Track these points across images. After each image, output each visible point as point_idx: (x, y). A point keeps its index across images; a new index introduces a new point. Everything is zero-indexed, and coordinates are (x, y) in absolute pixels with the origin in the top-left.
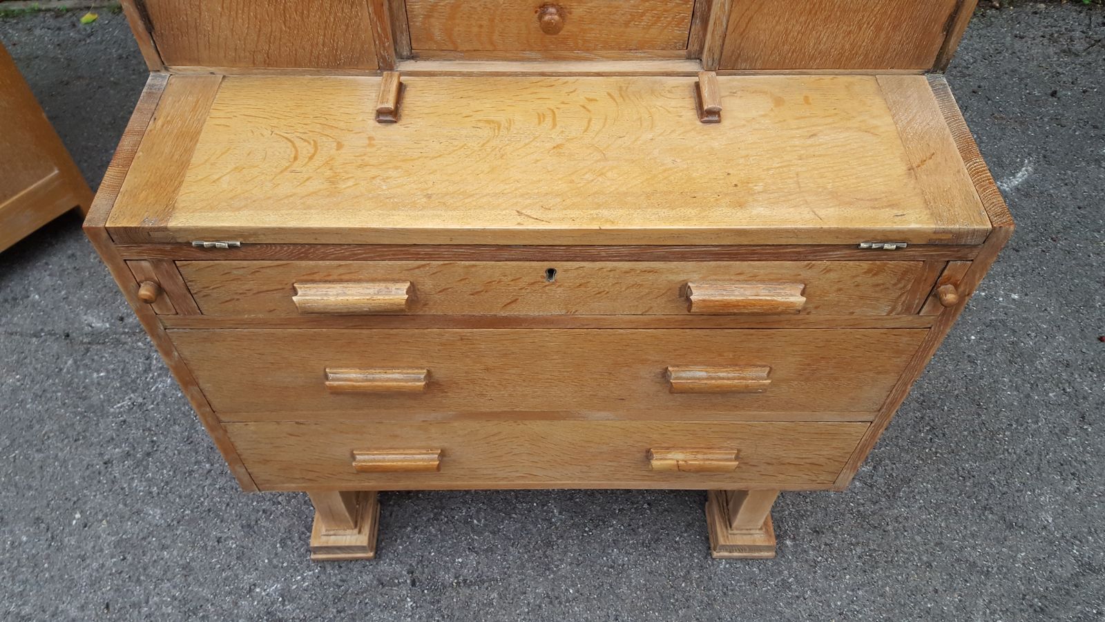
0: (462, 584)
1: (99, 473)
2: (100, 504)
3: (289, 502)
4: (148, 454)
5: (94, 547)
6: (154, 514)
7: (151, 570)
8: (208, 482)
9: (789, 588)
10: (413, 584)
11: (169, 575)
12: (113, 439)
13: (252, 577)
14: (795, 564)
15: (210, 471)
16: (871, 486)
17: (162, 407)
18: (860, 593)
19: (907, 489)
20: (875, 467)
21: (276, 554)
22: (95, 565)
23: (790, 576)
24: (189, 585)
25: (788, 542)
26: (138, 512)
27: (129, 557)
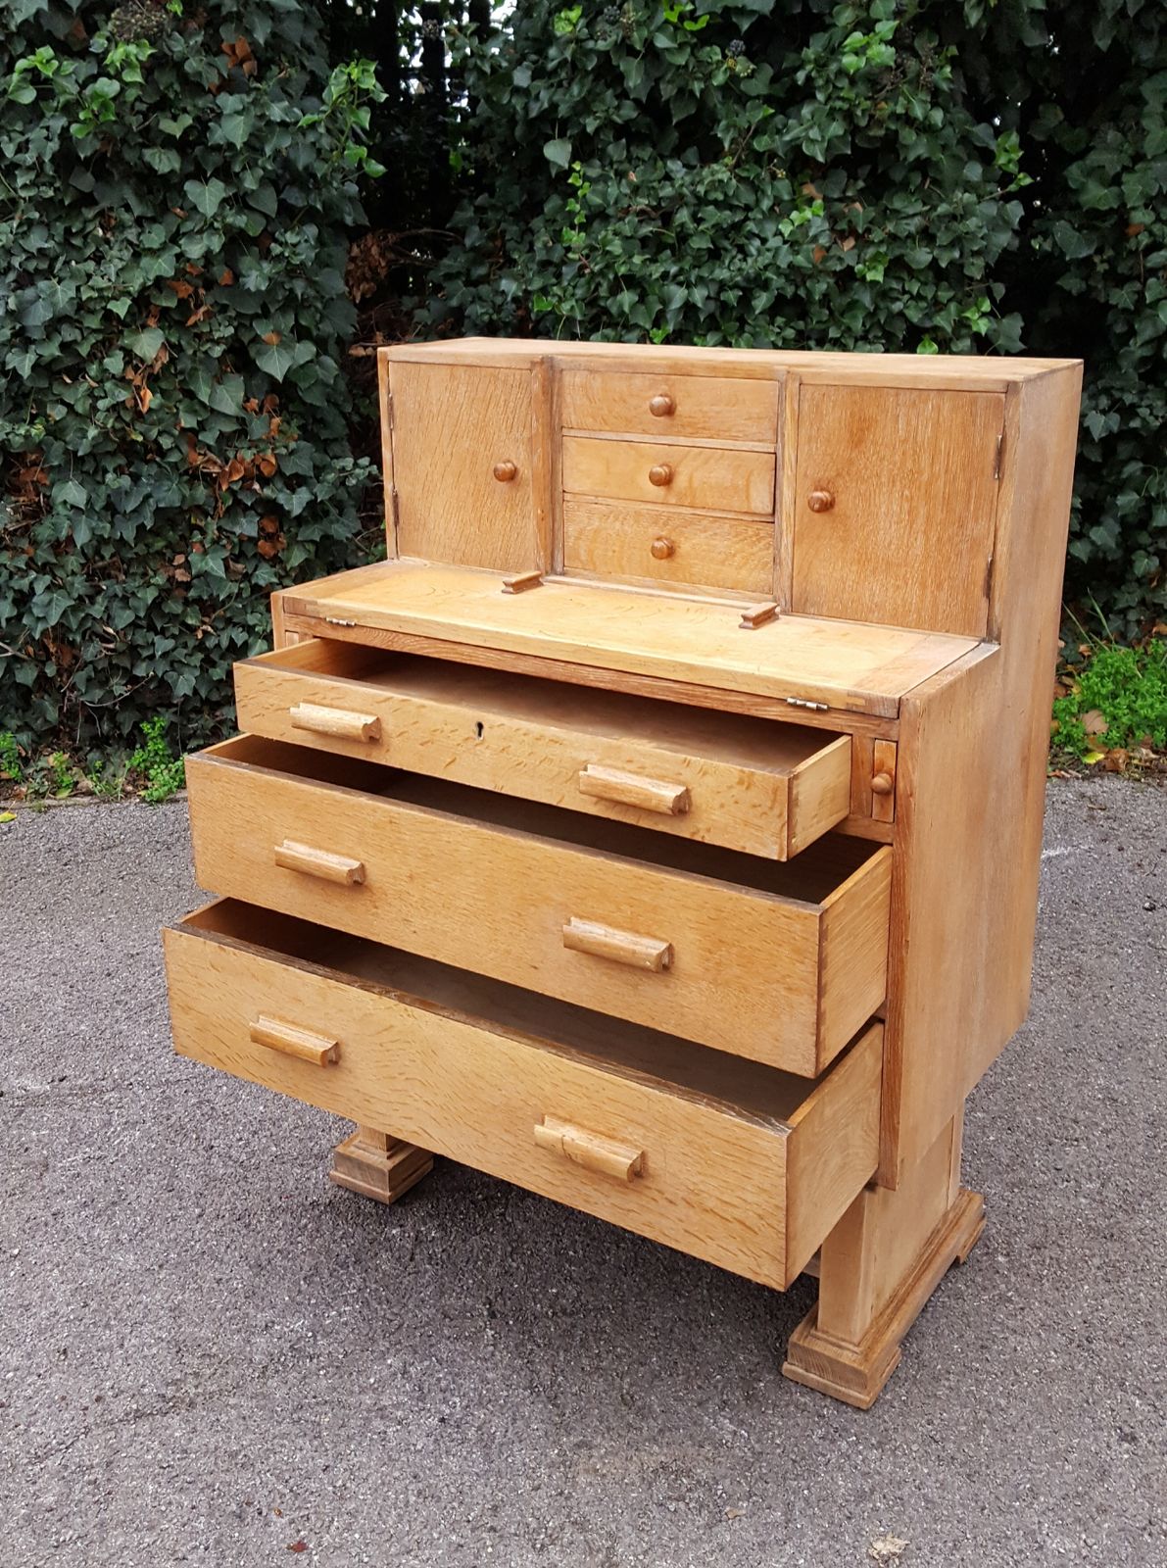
0: (560, 1314)
1: (46, 1225)
2: (49, 1254)
3: (312, 1242)
4: (114, 1204)
5: (41, 1297)
6: (127, 1260)
7: (125, 1314)
8: (198, 1226)
9: (1010, 1300)
10: (492, 1315)
11: (151, 1318)
12: (63, 1191)
13: (269, 1314)
14: (1013, 1279)
15: (200, 1216)
16: (1102, 1202)
17: (130, 1158)
18: (1106, 1301)
19: (1149, 1203)
20: (1103, 1185)
21: (300, 1292)
22: (44, 1313)
23: (1009, 1290)
24: (180, 1327)
25: (1001, 1259)
26: (104, 1259)
27: (94, 1305)
